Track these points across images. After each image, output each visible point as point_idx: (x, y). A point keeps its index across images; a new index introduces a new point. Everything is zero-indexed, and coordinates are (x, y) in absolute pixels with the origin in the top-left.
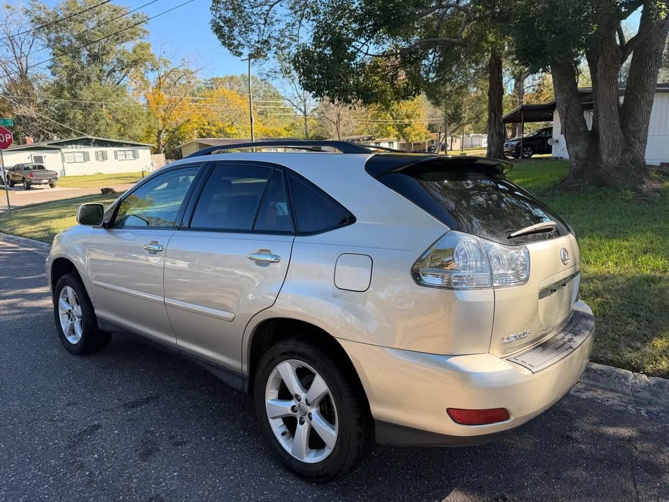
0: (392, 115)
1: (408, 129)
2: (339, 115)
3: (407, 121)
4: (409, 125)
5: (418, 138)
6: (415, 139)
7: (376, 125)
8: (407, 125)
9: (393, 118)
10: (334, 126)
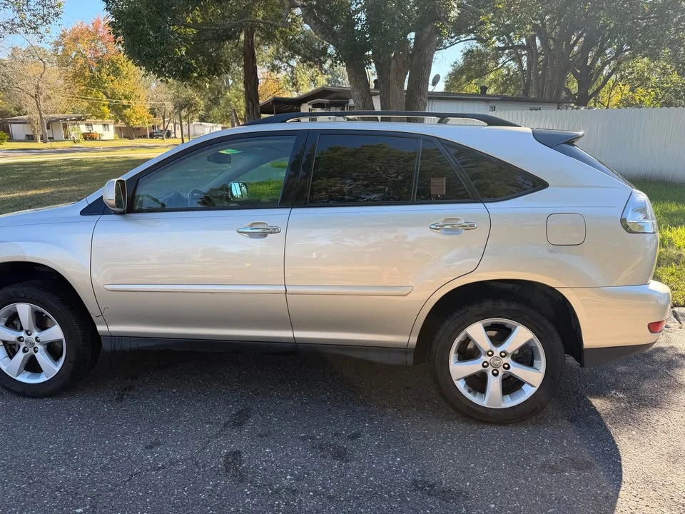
0: (105, 94)
1: (127, 112)
2: (38, 88)
3: (125, 102)
4: (129, 107)
5: (140, 122)
6: (137, 123)
7: (86, 104)
8: (125, 107)
9: (108, 98)
10: (33, 101)
